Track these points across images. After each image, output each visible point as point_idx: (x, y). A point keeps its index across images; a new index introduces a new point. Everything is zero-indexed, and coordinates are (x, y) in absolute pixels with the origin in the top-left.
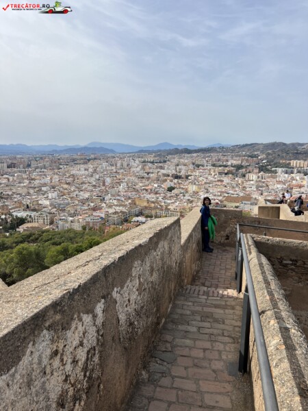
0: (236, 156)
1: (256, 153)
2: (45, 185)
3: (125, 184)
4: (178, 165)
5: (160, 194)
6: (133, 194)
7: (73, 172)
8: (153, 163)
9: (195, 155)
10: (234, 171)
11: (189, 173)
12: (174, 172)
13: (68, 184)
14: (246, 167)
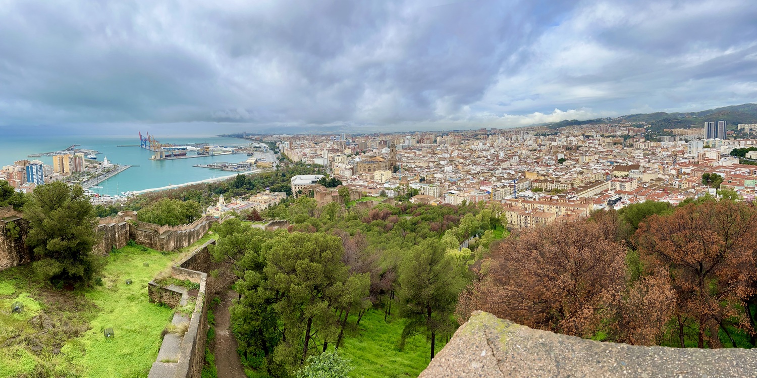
0: (624, 127)
1: (641, 123)
2: (445, 159)
3: (517, 157)
4: (568, 137)
5: (550, 166)
6: (524, 168)
7: (472, 147)
8: (544, 135)
9: (585, 126)
10: (622, 141)
11: (580, 144)
12: (565, 144)
13: (465, 158)
14: (633, 137)
